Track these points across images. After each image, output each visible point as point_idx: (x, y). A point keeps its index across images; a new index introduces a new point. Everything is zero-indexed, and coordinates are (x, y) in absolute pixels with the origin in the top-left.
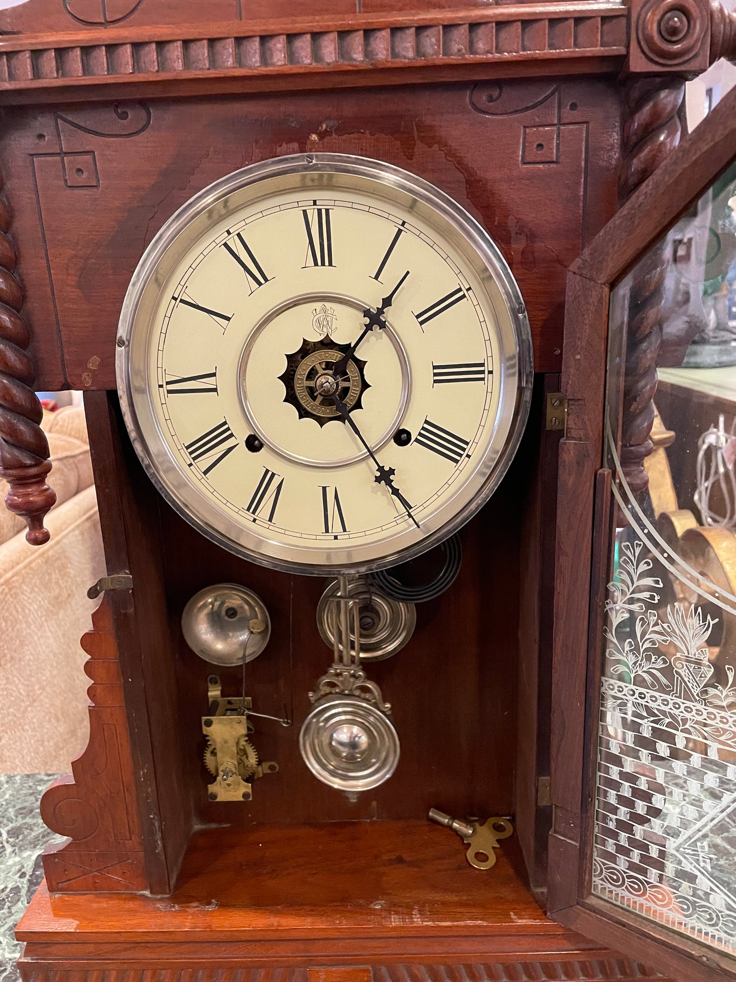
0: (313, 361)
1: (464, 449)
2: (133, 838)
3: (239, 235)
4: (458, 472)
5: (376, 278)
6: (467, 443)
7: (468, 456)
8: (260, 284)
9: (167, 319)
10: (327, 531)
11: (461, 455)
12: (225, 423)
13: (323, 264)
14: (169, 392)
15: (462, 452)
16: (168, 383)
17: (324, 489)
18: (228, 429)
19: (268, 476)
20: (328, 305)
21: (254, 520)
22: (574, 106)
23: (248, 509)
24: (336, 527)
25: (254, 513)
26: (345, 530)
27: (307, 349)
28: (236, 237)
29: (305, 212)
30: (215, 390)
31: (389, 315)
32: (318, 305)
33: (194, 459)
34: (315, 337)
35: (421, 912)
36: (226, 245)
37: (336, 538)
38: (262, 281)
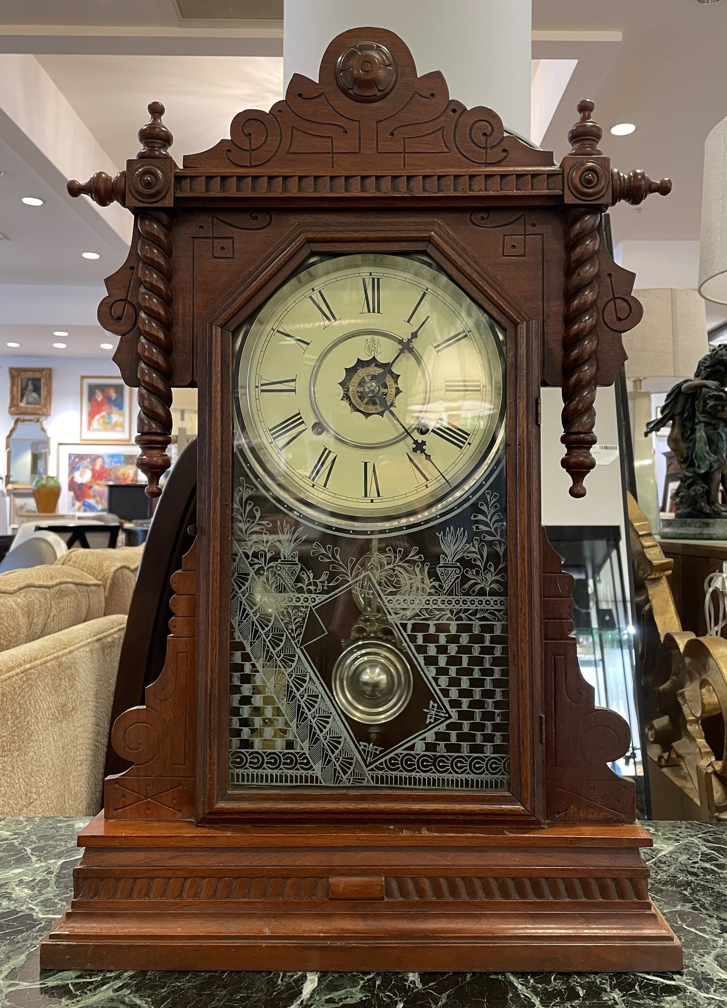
0: (362, 373)
1: (466, 439)
2: (187, 764)
3: (320, 292)
4: (462, 455)
5: (409, 322)
6: (468, 435)
7: (469, 444)
8: (331, 322)
9: (266, 342)
10: (366, 496)
11: (464, 443)
12: (299, 414)
13: (374, 312)
14: (262, 391)
15: (465, 441)
16: (262, 385)
17: (366, 463)
18: (301, 418)
19: (326, 453)
20: (376, 337)
21: (313, 486)
22: (533, 225)
23: (310, 478)
24: (373, 493)
25: (313, 480)
26: (379, 496)
27: (360, 364)
28: (318, 293)
29: (364, 279)
30: (294, 391)
31: (415, 344)
32: (369, 337)
33: (274, 438)
34: (366, 358)
36: (310, 297)
37: (372, 501)
38: (333, 320)
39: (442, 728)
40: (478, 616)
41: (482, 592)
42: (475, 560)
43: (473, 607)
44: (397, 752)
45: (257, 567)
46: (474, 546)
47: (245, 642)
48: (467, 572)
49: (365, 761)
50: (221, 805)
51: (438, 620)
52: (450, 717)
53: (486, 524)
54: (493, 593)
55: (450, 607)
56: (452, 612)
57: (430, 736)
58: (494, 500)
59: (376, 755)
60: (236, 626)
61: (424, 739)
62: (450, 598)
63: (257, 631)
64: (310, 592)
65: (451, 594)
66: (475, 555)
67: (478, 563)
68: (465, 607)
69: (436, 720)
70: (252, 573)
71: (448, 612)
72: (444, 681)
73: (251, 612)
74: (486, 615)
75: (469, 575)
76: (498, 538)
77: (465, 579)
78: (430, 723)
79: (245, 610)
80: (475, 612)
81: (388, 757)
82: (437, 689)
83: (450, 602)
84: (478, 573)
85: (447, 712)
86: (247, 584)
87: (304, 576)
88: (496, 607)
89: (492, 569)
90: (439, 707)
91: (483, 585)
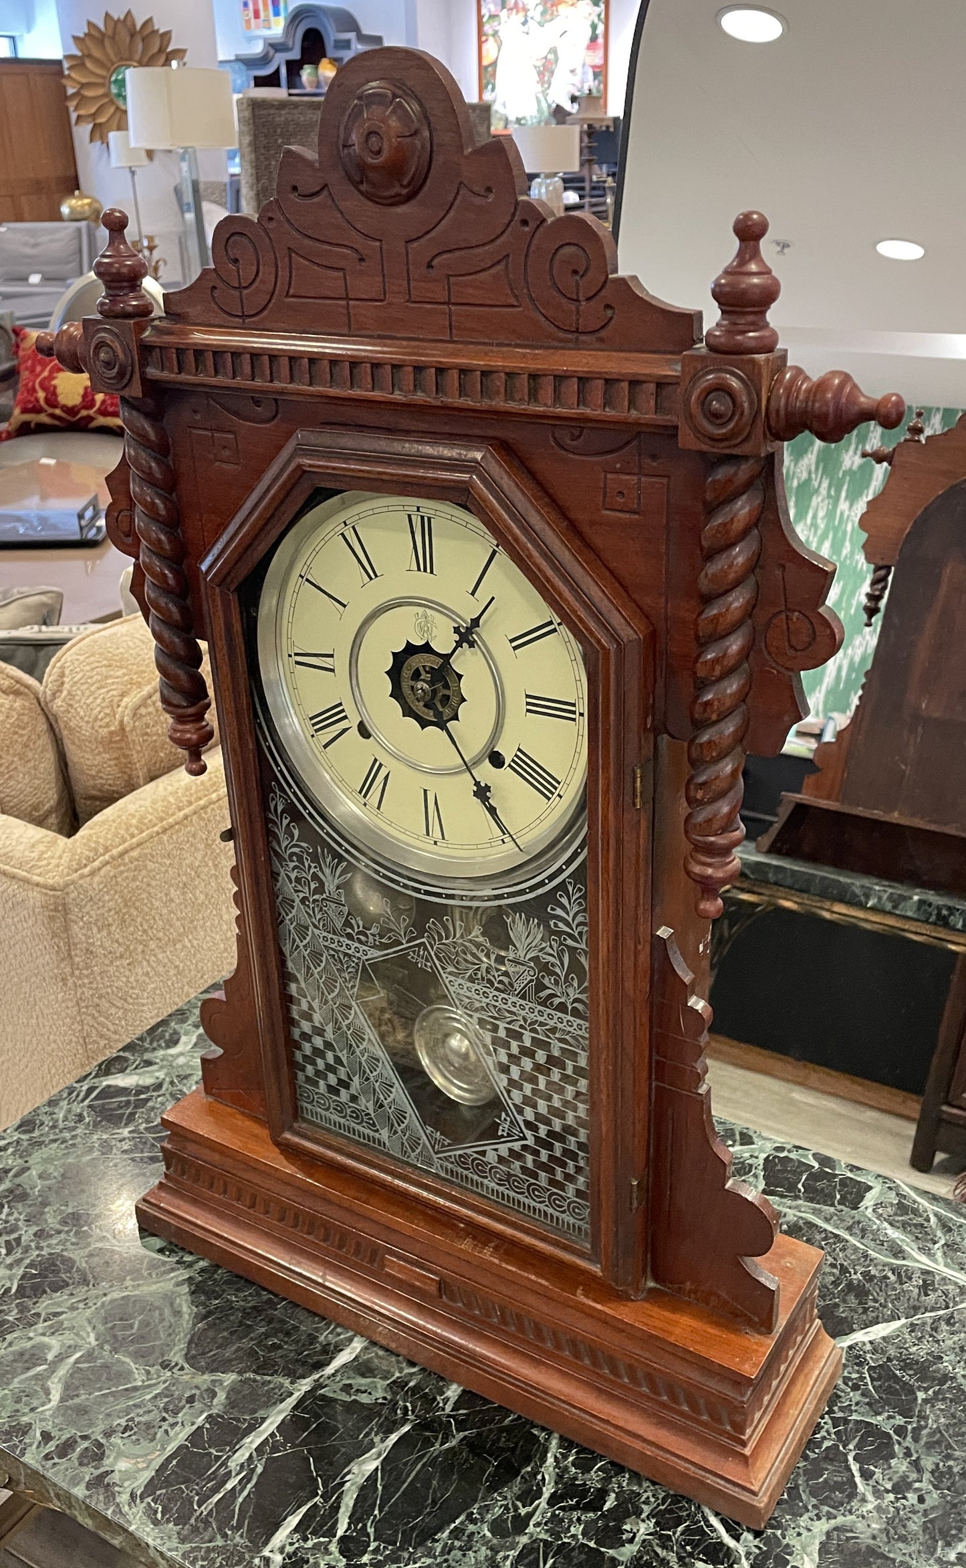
0: (417, 661)
1: (556, 788)
3: (353, 528)
4: (549, 810)
5: (473, 594)
6: (559, 783)
7: (559, 797)
8: (371, 579)
9: (295, 594)
10: (428, 834)
11: (553, 793)
12: (340, 704)
13: (425, 570)
14: (298, 663)
15: (555, 791)
16: (296, 654)
17: (425, 791)
18: (343, 711)
19: (376, 766)
20: (429, 612)
21: (365, 805)
22: (654, 457)
23: (360, 792)
24: (436, 832)
25: (365, 796)
26: (443, 838)
27: (410, 649)
29: (409, 516)
30: (332, 670)
31: (485, 632)
32: (420, 610)
33: (316, 731)
34: (419, 642)
36: (342, 534)
37: (435, 843)
38: (373, 576)
39: (517, 1146)
40: (557, 1035)
41: (562, 1008)
42: (553, 965)
43: (551, 1023)
44: (469, 1151)
45: (301, 895)
46: (551, 947)
47: (298, 975)
48: (543, 977)
49: (433, 1147)
50: (287, 1135)
51: (509, 1023)
52: (524, 1138)
53: (568, 924)
54: (576, 1013)
55: (523, 1013)
56: (525, 1020)
57: (503, 1150)
58: (578, 895)
59: (443, 1146)
60: (288, 954)
61: (496, 1150)
62: (523, 1002)
63: (309, 968)
64: (360, 941)
65: (523, 997)
66: (552, 959)
67: (558, 970)
68: (542, 1019)
69: (509, 1136)
70: (297, 901)
71: (520, 1018)
72: (517, 1096)
73: (301, 945)
74: (567, 1037)
75: (546, 981)
76: (584, 946)
77: (541, 987)
78: (502, 1136)
79: (294, 940)
80: (554, 1030)
81: (461, 1152)
82: (510, 1102)
83: (522, 1007)
84: (557, 983)
85: (522, 1132)
86: (294, 911)
87: (353, 922)
88: (580, 1033)
89: (575, 984)
90: (511, 1122)
91: (562, 1000)
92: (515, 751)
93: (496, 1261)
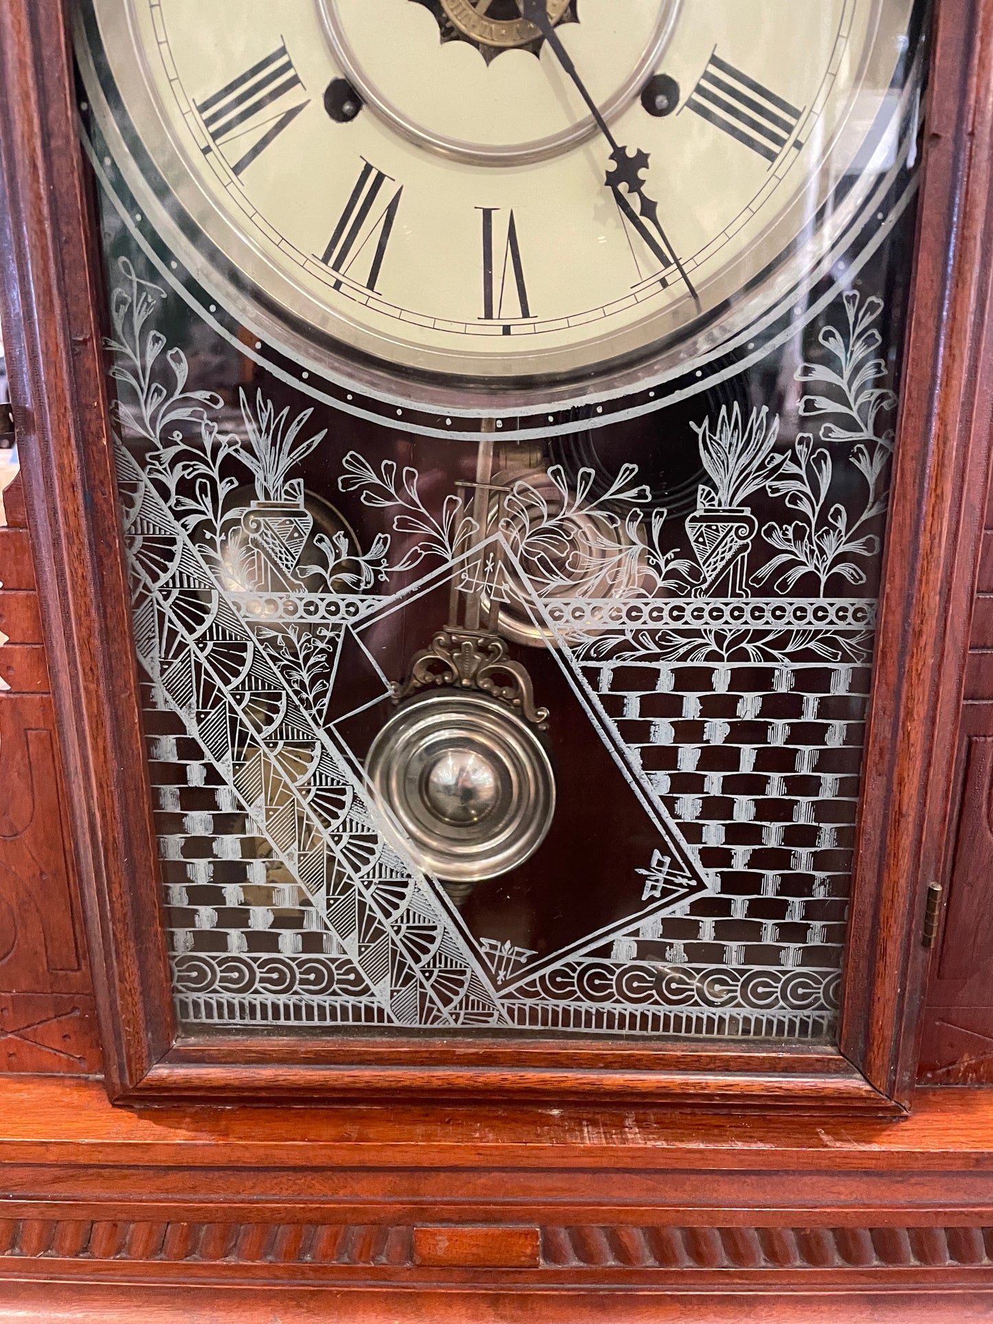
1: (789, 129)
2: (84, 968)
4: (774, 181)
6: (797, 114)
7: (798, 145)
10: (489, 315)
11: (780, 141)
12: (282, 51)
15: (783, 134)
17: (487, 214)
18: (288, 66)
19: (369, 180)
21: (338, 285)
23: (325, 260)
24: (509, 307)
25: (336, 267)
26: (526, 314)
33: (215, 136)
35: (639, 1123)
37: (507, 330)
39: (681, 910)
40: (790, 649)
41: (808, 586)
42: (795, 499)
43: (780, 626)
44: (570, 959)
45: (192, 520)
46: (795, 460)
47: (182, 714)
48: (769, 533)
49: (493, 979)
50: (161, 1072)
51: (683, 658)
52: (701, 886)
53: (836, 394)
54: (837, 587)
55: (716, 625)
56: (720, 638)
57: (650, 928)
58: (869, 319)
59: (518, 965)
60: (155, 673)
61: (636, 933)
62: (718, 602)
63: (210, 687)
64: (344, 588)
65: (720, 591)
66: (794, 486)
67: (804, 507)
68: (759, 625)
69: (665, 893)
70: (182, 537)
71: (711, 639)
72: (689, 806)
73: (190, 639)
74: (812, 645)
75: (776, 541)
76: (867, 434)
77: (763, 552)
78: (652, 899)
79: (173, 633)
80: (780, 643)
81: (547, 971)
82: (672, 823)
83: (716, 614)
84: (799, 534)
85: (695, 875)
86: (173, 566)
87: (325, 546)
88: (841, 626)
89: (841, 524)
90: (674, 865)
91: (811, 568)
92: (703, 65)
93: (661, 1144)
